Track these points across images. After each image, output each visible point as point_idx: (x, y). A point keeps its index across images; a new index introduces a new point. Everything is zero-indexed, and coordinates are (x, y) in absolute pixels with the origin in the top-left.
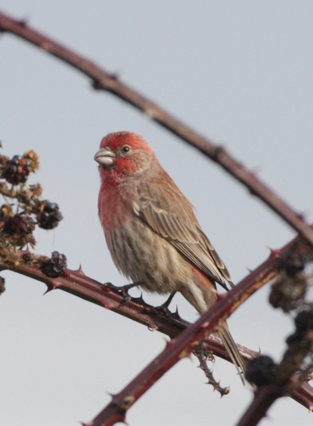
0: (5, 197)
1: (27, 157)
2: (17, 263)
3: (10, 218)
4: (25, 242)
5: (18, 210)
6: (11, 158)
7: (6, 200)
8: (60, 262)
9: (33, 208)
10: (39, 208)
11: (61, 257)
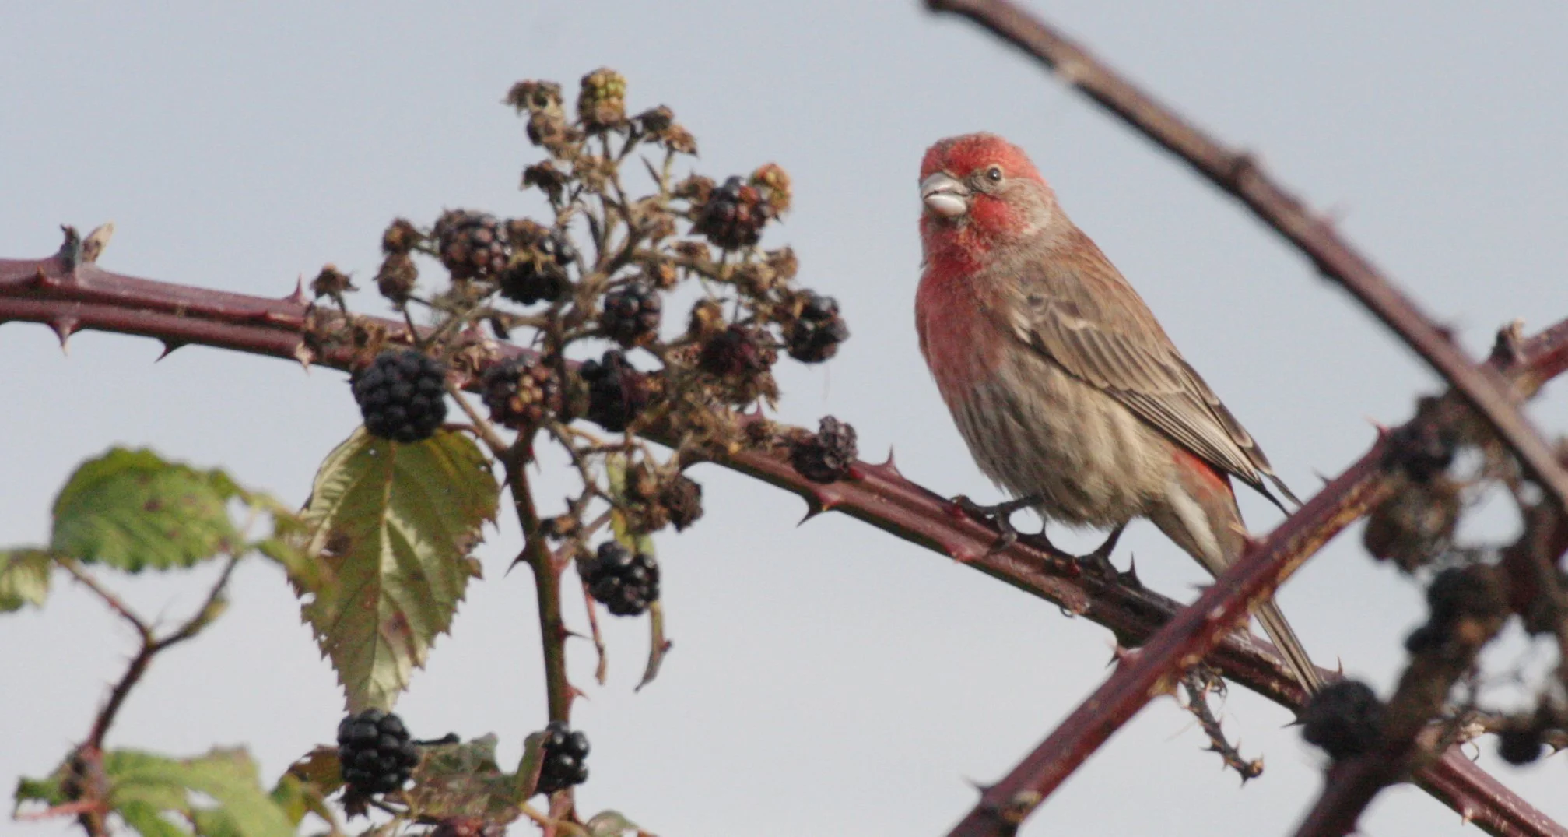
0: (705, 280)
1: (760, 180)
2: (734, 447)
3: (718, 332)
4: (752, 393)
5: (736, 314)
6: (720, 182)
7: (706, 287)
8: (840, 443)
9: (776, 310)
10: (789, 310)
11: (842, 431)
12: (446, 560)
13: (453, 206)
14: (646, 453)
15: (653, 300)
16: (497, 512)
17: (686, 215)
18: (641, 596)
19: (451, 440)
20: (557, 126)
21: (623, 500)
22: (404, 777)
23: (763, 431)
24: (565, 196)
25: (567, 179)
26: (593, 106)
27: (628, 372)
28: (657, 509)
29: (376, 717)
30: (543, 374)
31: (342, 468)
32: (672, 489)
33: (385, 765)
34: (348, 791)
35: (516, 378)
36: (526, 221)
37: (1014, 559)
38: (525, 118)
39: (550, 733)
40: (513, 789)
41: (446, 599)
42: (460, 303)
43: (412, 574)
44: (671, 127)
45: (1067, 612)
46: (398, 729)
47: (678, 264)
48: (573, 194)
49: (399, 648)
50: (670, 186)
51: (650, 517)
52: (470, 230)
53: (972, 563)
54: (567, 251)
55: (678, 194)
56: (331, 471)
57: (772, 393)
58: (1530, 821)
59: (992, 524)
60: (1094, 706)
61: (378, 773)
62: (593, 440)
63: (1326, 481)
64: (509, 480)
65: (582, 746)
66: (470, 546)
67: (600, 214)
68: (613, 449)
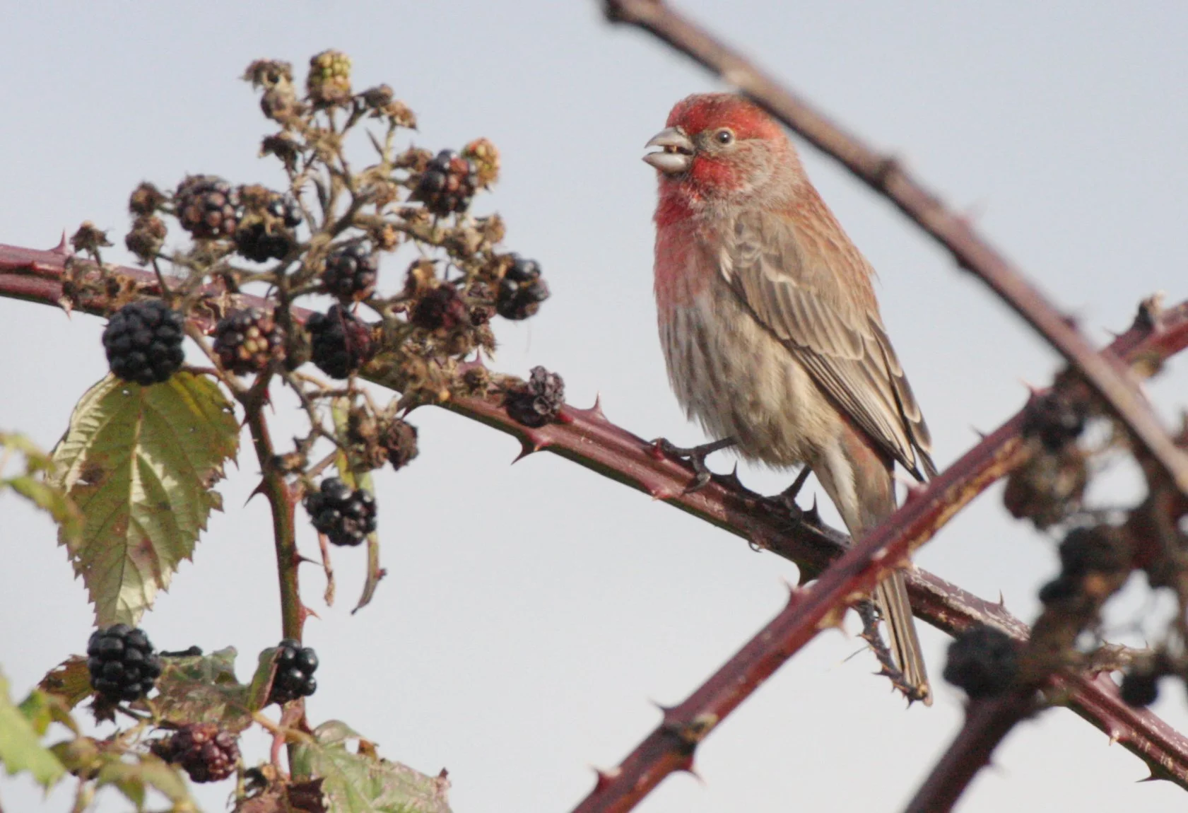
0: (419, 243)
1: (471, 154)
2: (445, 395)
3: (430, 290)
5: (446, 275)
6: (434, 155)
7: (420, 250)
8: (548, 391)
9: (482, 271)
10: (494, 272)
11: (551, 380)
12: (190, 493)
13: (194, 172)
14: (367, 397)
15: (370, 260)
16: (238, 450)
17: (405, 184)
18: (359, 528)
19: (195, 383)
20: (287, 101)
21: (346, 439)
22: (148, 687)
23: (479, 380)
24: (299, 164)
25: (301, 149)
26: (321, 84)
27: (351, 324)
28: (376, 448)
29: (123, 632)
30: (268, 326)
31: (97, 406)
32: (390, 431)
33: (130, 676)
34: (98, 698)
35: (244, 329)
36: (257, 186)
37: (707, 497)
38: (259, 93)
39: (281, 649)
40: (247, 699)
41: (189, 529)
42: (200, 259)
43: (159, 504)
44: (391, 105)
45: (755, 546)
46: (142, 642)
47: (396, 228)
48: (307, 161)
49: (145, 569)
50: (392, 157)
51: (369, 457)
52: (205, 194)
53: (670, 500)
54: (296, 214)
55: (398, 165)
56: (86, 408)
57: (490, 344)
58: (1172, 743)
59: (688, 466)
60: (768, 637)
61: (125, 682)
62: (321, 386)
63: (982, 436)
64: (248, 419)
65: (311, 662)
66: (212, 481)
67: (326, 181)
68: (338, 394)
